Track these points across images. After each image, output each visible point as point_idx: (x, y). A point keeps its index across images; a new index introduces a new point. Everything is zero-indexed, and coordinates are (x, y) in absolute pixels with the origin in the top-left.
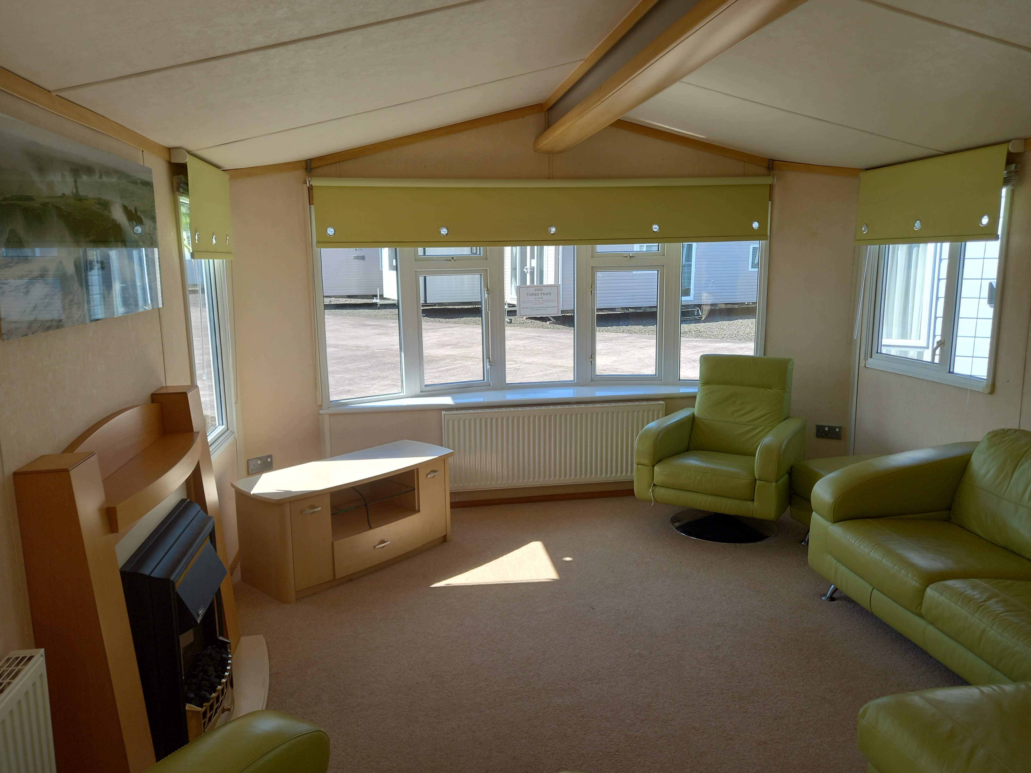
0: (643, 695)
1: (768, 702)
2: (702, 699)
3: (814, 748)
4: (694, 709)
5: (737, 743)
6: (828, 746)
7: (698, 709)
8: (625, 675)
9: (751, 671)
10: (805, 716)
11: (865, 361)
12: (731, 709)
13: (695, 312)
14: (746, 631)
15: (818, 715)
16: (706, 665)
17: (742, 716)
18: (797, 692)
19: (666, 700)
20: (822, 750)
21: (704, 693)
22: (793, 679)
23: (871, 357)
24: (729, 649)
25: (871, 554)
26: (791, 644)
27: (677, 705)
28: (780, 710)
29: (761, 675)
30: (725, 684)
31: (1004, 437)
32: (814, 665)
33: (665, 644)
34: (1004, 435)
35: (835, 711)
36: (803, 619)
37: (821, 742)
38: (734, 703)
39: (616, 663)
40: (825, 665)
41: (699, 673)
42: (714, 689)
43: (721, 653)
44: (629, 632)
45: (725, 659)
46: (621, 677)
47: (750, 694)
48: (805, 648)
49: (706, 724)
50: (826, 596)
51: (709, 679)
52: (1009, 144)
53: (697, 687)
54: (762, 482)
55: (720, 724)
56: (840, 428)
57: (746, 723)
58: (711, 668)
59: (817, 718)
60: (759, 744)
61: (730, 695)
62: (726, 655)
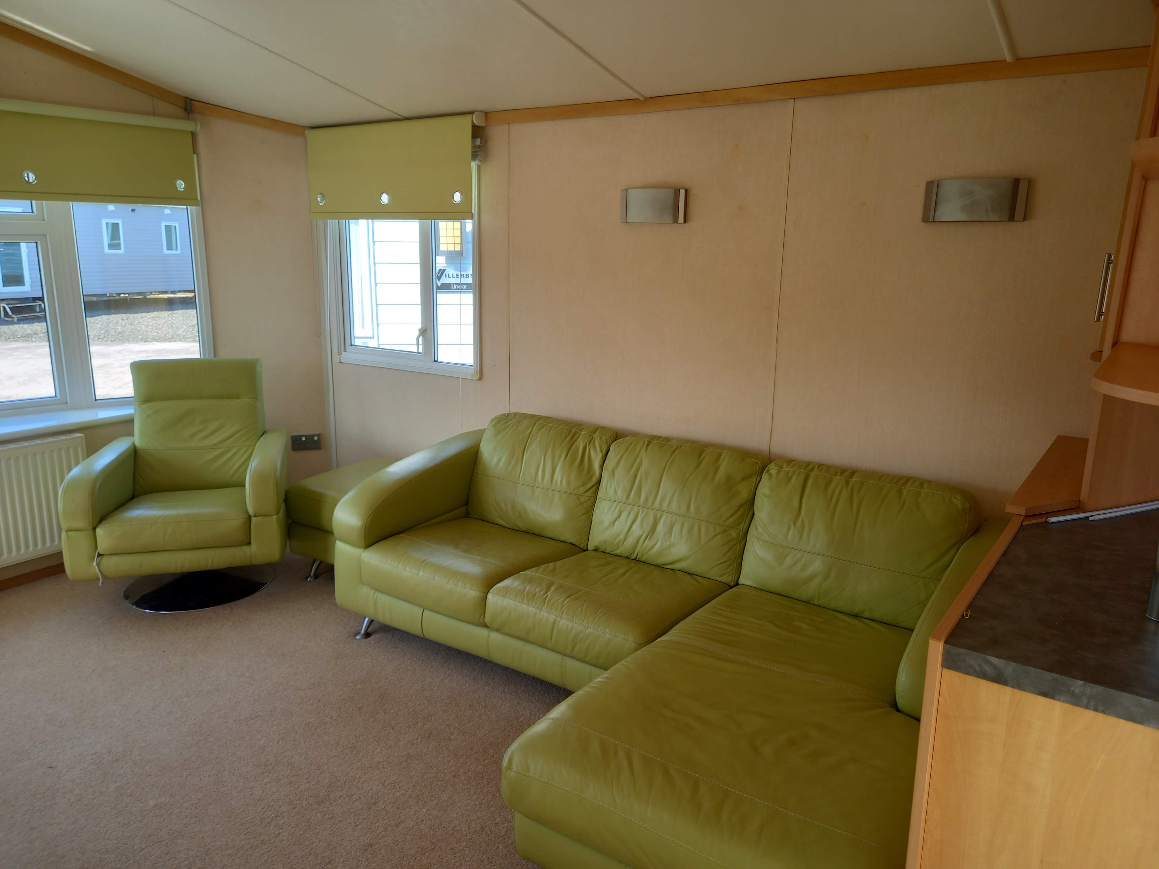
0: (186, 862)
1: (352, 791)
2: (271, 827)
3: (424, 821)
4: (267, 847)
5: (339, 864)
6: (437, 811)
7: (271, 844)
8: (146, 847)
9: (317, 760)
10: (400, 788)
11: (339, 355)
12: (314, 822)
13: (36, 307)
14: (289, 711)
15: (411, 779)
16: (257, 779)
17: (330, 824)
18: (379, 763)
19: (224, 853)
20: (433, 820)
21: (270, 818)
22: (367, 748)
23: (345, 351)
24: (279, 743)
25: (421, 573)
26: (347, 706)
27: (241, 852)
28: (370, 794)
29: (330, 760)
30: (292, 794)
31: (507, 422)
32: (382, 721)
33: (189, 775)
34: (506, 421)
35: (426, 766)
36: (347, 670)
37: (428, 810)
38: (314, 813)
39: (125, 835)
40: (393, 716)
41: (252, 794)
42: (281, 806)
43: (271, 753)
44: (126, 780)
45: (279, 760)
46: (142, 853)
47: (327, 791)
48: (365, 705)
49: (290, 860)
50: (361, 634)
51: (269, 796)
52: (473, 115)
53: (258, 814)
54: (259, 518)
55: (308, 850)
56: (319, 436)
57: (338, 831)
58: (266, 780)
59: (412, 783)
60: (365, 851)
61: (304, 804)
62: (277, 754)
